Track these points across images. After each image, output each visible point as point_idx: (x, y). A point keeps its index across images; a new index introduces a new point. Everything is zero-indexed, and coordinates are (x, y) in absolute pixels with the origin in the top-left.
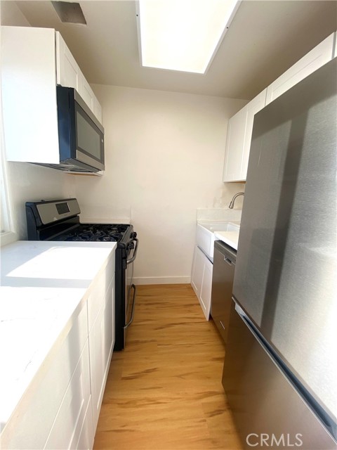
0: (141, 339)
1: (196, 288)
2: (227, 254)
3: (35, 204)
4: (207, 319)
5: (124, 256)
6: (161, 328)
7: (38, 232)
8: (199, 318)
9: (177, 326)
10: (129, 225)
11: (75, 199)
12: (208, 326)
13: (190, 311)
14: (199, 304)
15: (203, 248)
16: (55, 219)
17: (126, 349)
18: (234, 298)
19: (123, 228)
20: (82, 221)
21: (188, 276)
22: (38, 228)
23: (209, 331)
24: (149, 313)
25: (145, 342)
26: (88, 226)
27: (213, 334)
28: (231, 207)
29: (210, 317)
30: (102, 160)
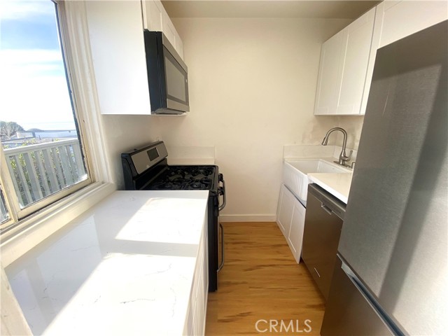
0: (233, 281)
1: (283, 228)
2: (325, 201)
3: (130, 155)
4: (298, 261)
5: (215, 204)
6: (251, 269)
7: (134, 182)
8: (289, 260)
9: (267, 268)
10: (214, 166)
11: (162, 142)
12: (300, 270)
13: (278, 252)
14: (287, 245)
15: (292, 188)
16: (148, 167)
17: (219, 290)
18: (340, 255)
19: (210, 169)
20: (170, 163)
21: (274, 215)
22: (134, 178)
23: (301, 274)
24: (238, 253)
25: (236, 284)
26: (176, 168)
27: (305, 278)
28: (325, 143)
29: (301, 260)
30: (187, 103)
